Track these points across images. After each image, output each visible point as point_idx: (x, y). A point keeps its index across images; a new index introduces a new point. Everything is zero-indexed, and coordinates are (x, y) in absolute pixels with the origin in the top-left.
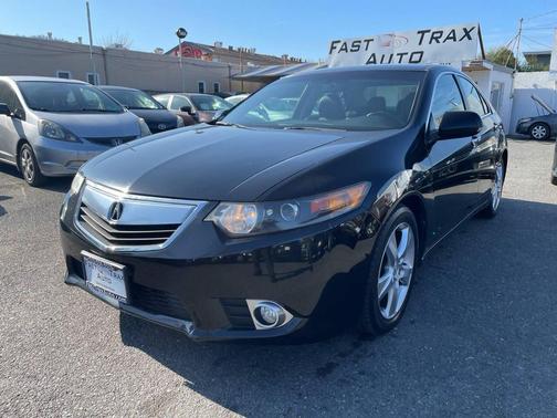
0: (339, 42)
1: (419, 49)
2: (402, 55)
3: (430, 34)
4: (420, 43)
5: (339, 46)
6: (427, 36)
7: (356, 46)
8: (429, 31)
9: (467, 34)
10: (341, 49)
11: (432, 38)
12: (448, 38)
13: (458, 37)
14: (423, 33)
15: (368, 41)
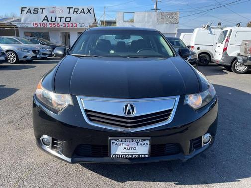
0: (26, 8)
1: (69, 16)
2: (61, 18)
3: (73, 9)
4: (69, 13)
5: (26, 10)
6: (72, 10)
7: (36, 11)
8: (72, 8)
9: (89, 11)
10: (28, 12)
11: (74, 11)
12: (81, 12)
13: (85, 13)
14: (70, 8)
15: (43, 9)
